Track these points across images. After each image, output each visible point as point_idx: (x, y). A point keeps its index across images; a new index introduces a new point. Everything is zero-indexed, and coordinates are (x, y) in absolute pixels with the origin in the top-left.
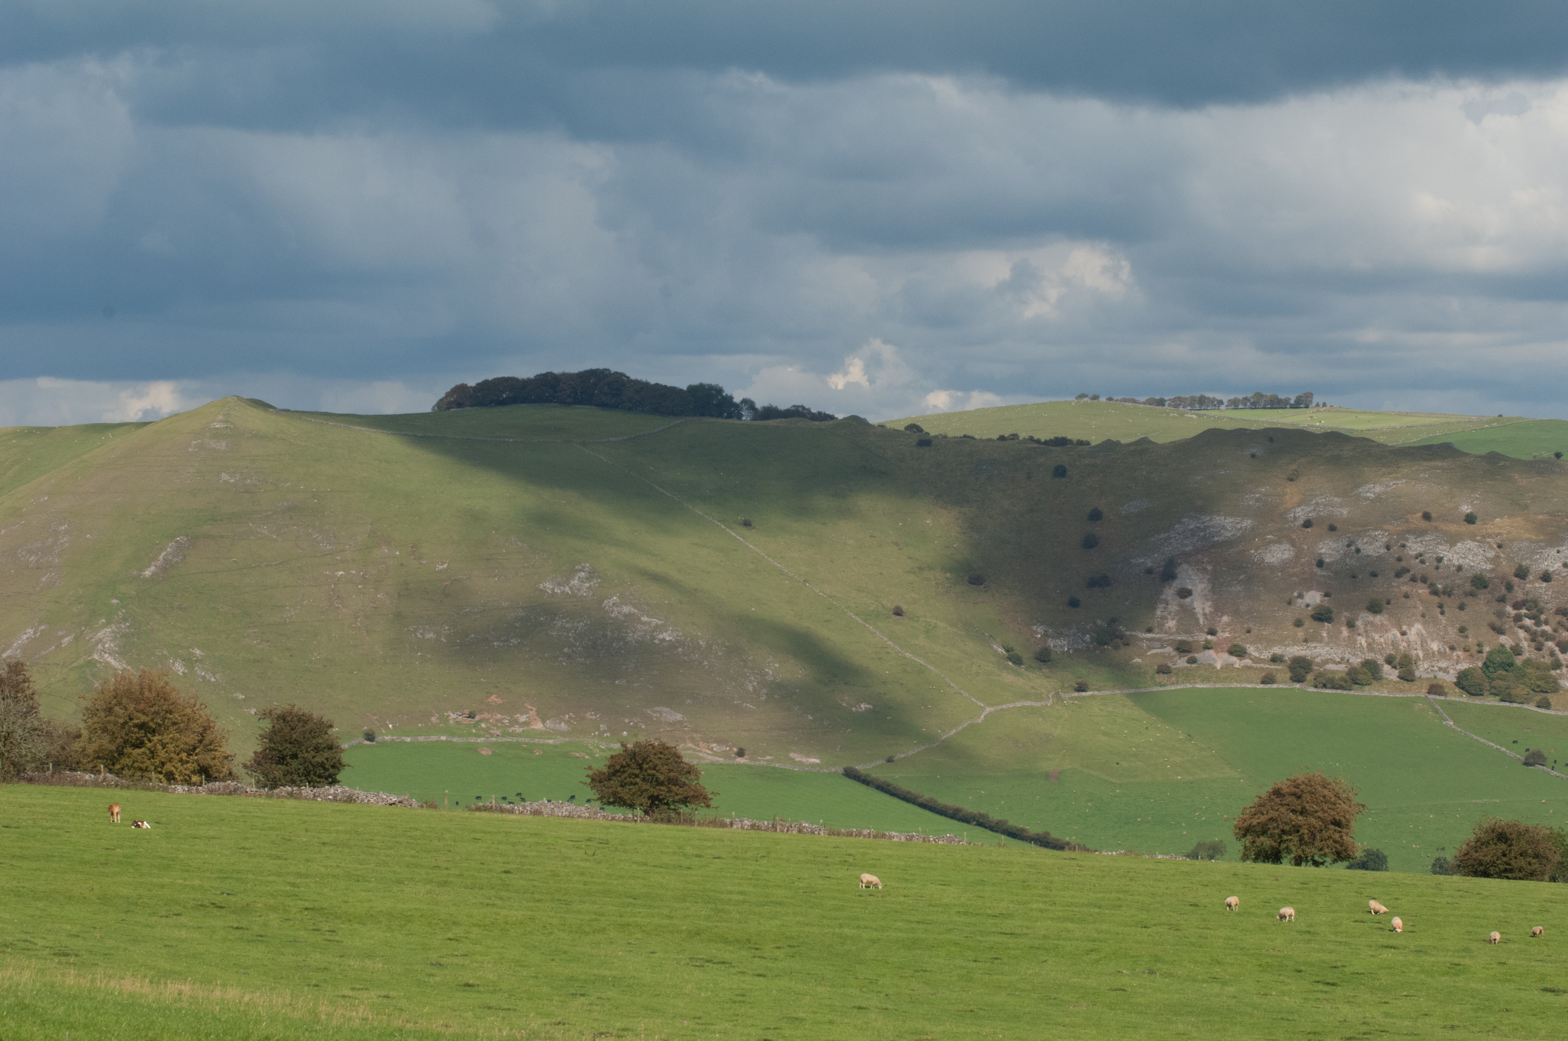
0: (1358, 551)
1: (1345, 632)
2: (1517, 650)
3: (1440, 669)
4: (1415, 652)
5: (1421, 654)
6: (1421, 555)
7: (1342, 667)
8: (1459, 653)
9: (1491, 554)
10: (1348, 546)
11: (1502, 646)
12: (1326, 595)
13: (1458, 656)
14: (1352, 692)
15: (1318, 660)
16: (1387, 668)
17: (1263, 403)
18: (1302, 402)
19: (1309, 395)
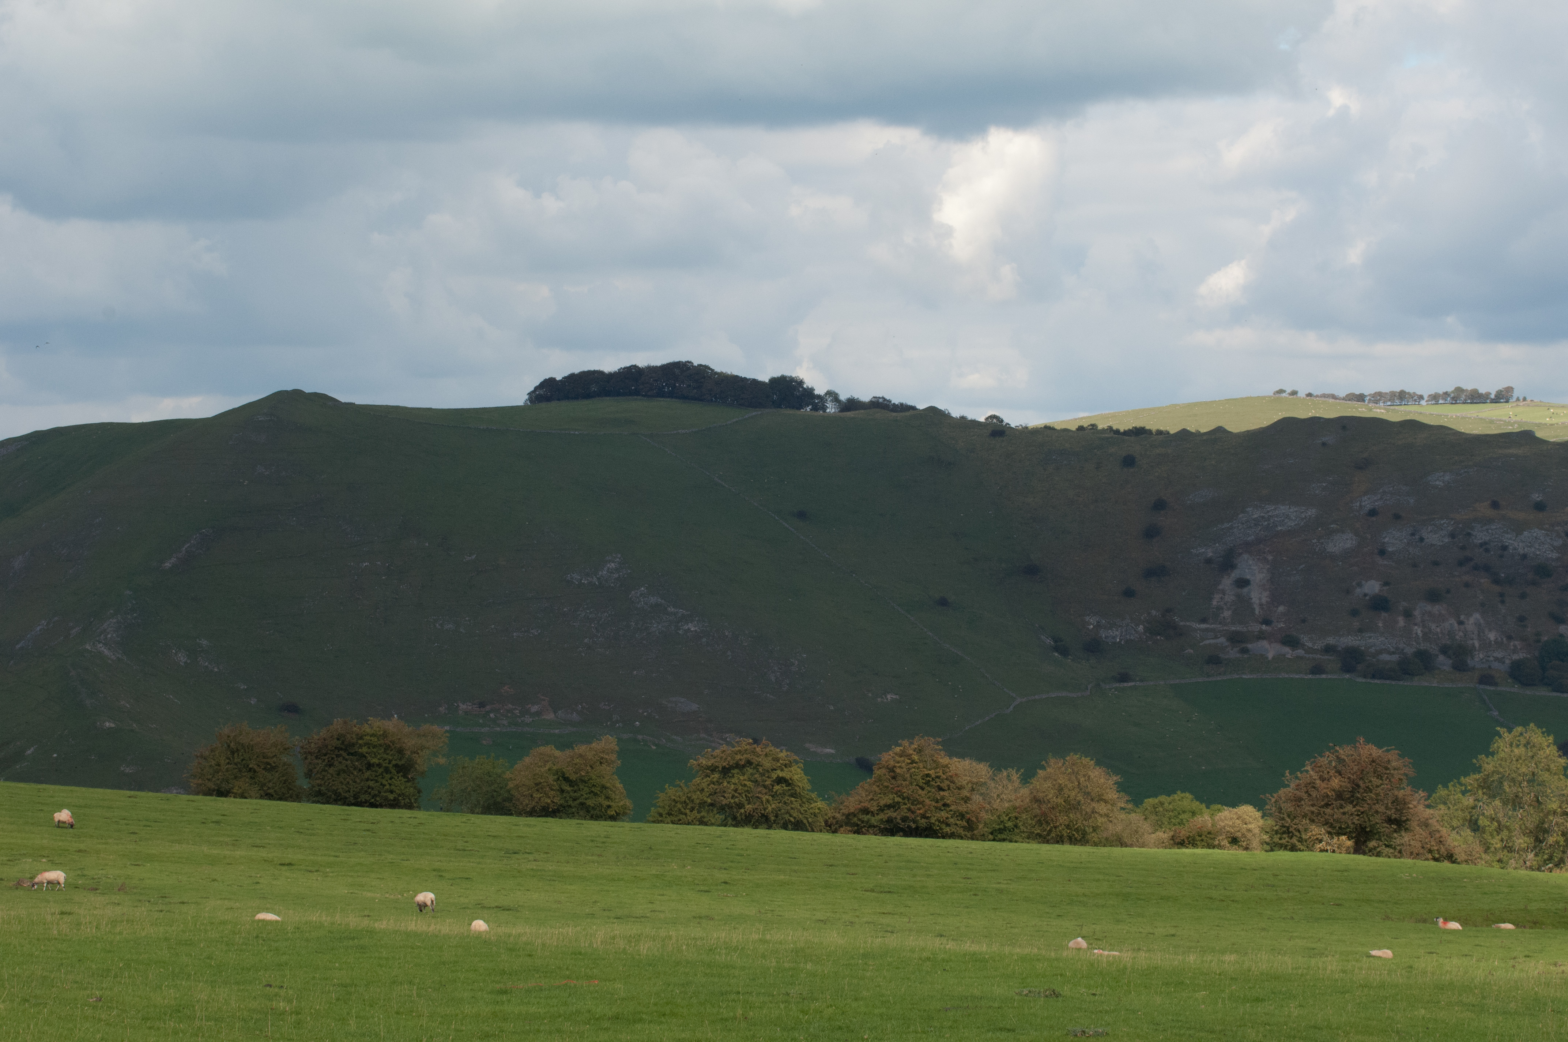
0: (1422, 539)
1: (1401, 621)
3: (1496, 659)
4: (1471, 642)
5: (1477, 645)
6: (1485, 543)
7: (1395, 658)
8: (1516, 643)
9: (1558, 543)
10: (1413, 534)
11: (1561, 636)
12: (1386, 584)
13: (1515, 646)
14: (1401, 683)
15: (1372, 650)
16: (1441, 658)
17: (1463, 397)
18: (1503, 397)
19: (1510, 389)
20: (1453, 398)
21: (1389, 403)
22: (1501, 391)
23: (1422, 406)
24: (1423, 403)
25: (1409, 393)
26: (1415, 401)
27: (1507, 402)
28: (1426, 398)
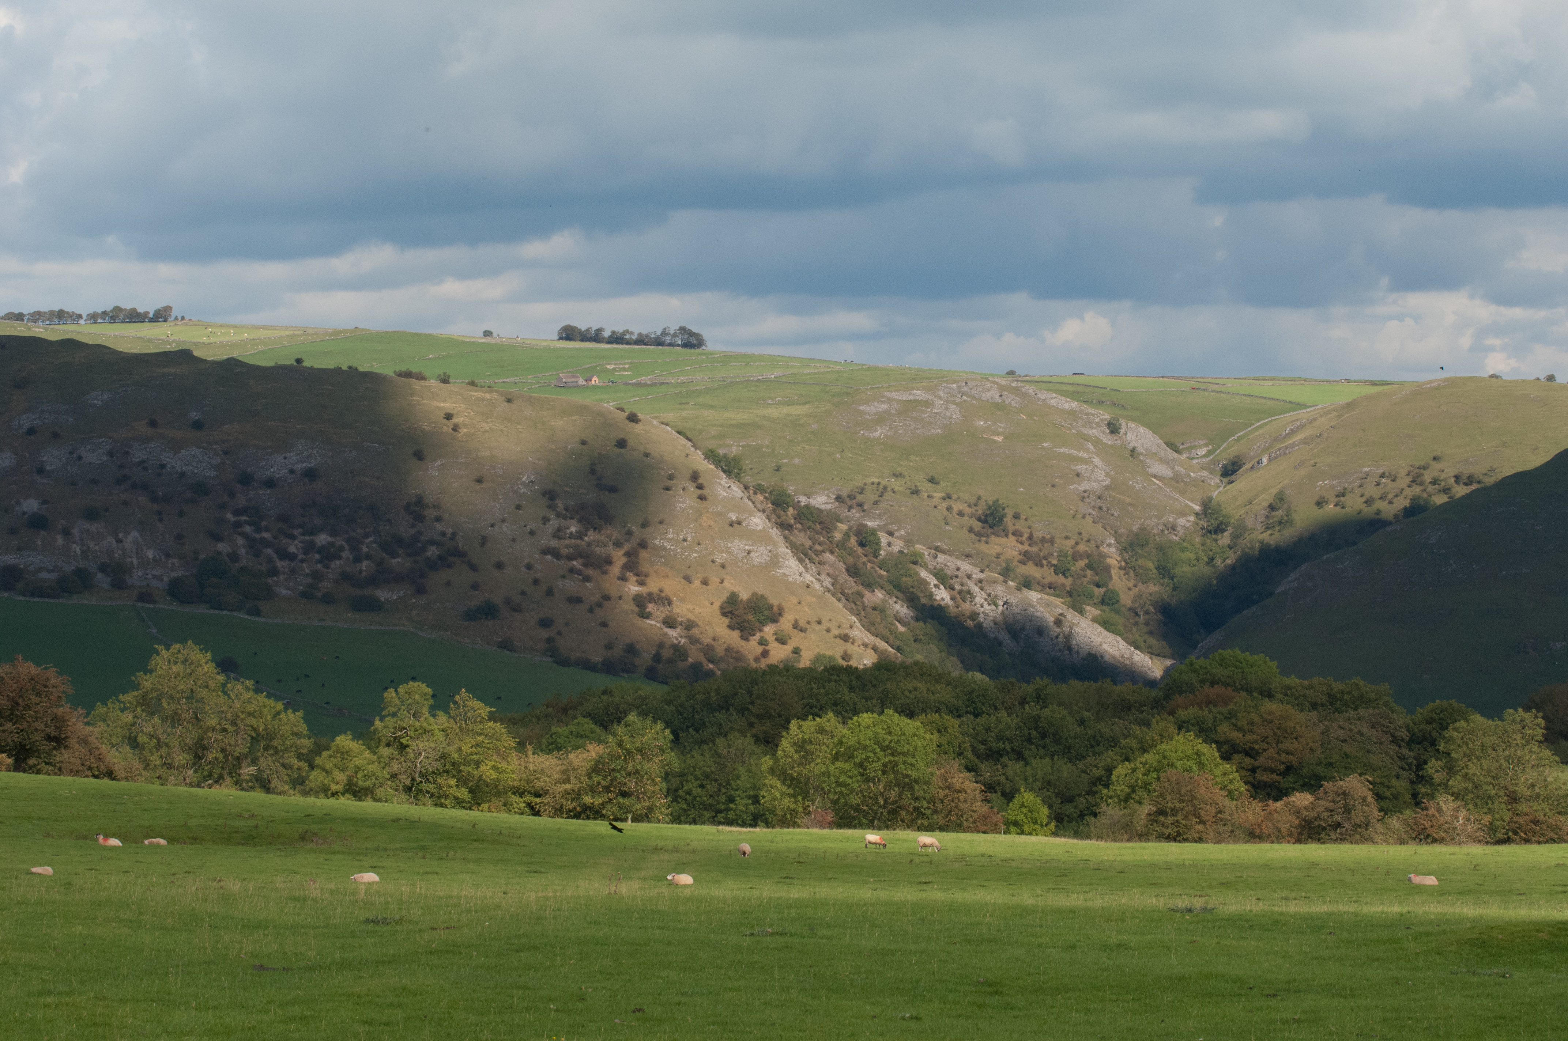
0: (80, 458)
1: (60, 540)
2: (234, 557)
3: (155, 577)
4: (130, 559)
5: (135, 561)
6: (143, 462)
7: (54, 576)
8: (175, 561)
9: (217, 461)
10: (71, 453)
11: (219, 553)
12: (45, 502)
13: (173, 564)
14: (60, 601)
15: (31, 568)
16: (100, 576)
17: (121, 317)
18: (161, 316)
19: (168, 309)
20: (111, 317)
21: (48, 322)
22: (159, 310)
23: (81, 325)
24: (82, 322)
25: (68, 313)
26: (74, 320)
27: (165, 321)
28: (84, 317)
